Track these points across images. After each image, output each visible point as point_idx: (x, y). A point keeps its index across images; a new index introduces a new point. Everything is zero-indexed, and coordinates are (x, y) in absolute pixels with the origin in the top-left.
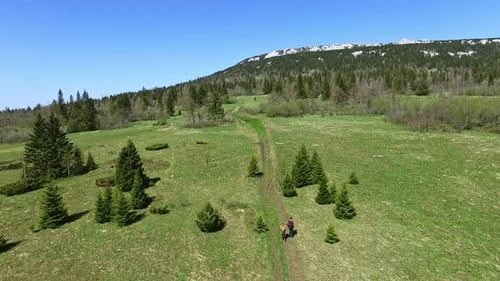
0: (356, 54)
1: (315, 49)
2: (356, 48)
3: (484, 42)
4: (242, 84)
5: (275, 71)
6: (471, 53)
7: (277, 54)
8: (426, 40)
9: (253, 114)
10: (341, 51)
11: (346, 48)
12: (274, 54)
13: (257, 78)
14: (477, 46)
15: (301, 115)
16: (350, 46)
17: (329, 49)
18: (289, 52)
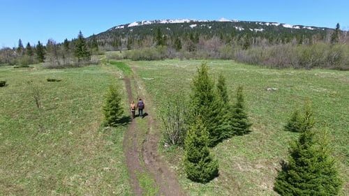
0: (192, 26)
1: (164, 22)
2: (192, 23)
3: (268, 24)
4: (111, 43)
5: (136, 35)
6: (262, 30)
7: (137, 24)
8: (236, 20)
9: (119, 59)
10: (182, 24)
11: (185, 22)
12: (135, 24)
13: (122, 40)
14: (264, 26)
15: (162, 59)
16: (188, 21)
17: (173, 22)
18: (146, 23)
